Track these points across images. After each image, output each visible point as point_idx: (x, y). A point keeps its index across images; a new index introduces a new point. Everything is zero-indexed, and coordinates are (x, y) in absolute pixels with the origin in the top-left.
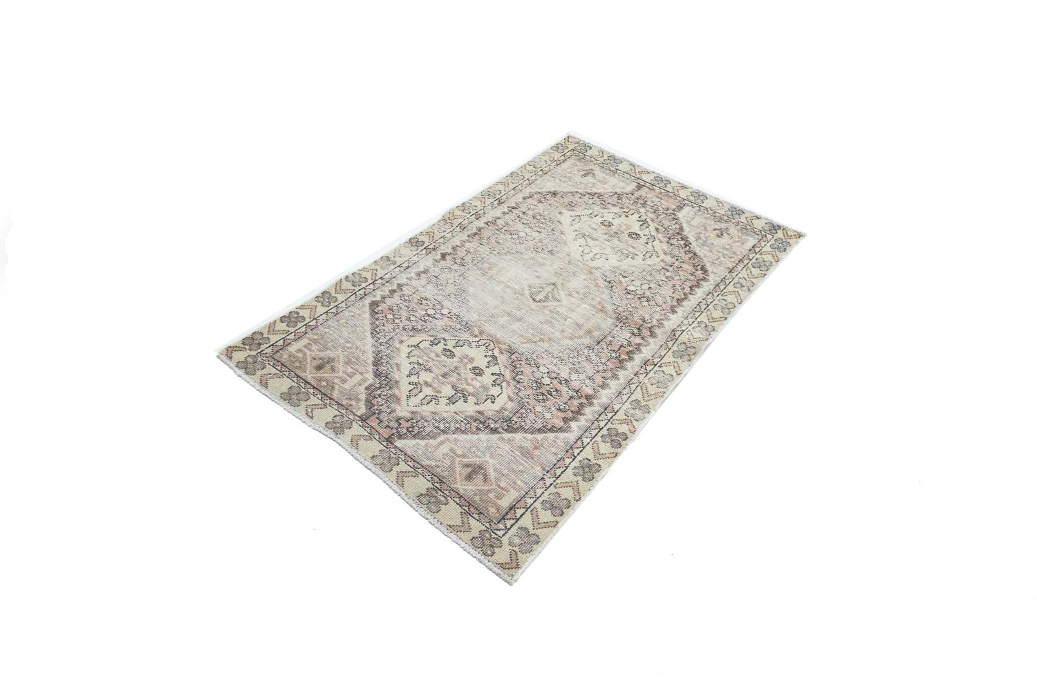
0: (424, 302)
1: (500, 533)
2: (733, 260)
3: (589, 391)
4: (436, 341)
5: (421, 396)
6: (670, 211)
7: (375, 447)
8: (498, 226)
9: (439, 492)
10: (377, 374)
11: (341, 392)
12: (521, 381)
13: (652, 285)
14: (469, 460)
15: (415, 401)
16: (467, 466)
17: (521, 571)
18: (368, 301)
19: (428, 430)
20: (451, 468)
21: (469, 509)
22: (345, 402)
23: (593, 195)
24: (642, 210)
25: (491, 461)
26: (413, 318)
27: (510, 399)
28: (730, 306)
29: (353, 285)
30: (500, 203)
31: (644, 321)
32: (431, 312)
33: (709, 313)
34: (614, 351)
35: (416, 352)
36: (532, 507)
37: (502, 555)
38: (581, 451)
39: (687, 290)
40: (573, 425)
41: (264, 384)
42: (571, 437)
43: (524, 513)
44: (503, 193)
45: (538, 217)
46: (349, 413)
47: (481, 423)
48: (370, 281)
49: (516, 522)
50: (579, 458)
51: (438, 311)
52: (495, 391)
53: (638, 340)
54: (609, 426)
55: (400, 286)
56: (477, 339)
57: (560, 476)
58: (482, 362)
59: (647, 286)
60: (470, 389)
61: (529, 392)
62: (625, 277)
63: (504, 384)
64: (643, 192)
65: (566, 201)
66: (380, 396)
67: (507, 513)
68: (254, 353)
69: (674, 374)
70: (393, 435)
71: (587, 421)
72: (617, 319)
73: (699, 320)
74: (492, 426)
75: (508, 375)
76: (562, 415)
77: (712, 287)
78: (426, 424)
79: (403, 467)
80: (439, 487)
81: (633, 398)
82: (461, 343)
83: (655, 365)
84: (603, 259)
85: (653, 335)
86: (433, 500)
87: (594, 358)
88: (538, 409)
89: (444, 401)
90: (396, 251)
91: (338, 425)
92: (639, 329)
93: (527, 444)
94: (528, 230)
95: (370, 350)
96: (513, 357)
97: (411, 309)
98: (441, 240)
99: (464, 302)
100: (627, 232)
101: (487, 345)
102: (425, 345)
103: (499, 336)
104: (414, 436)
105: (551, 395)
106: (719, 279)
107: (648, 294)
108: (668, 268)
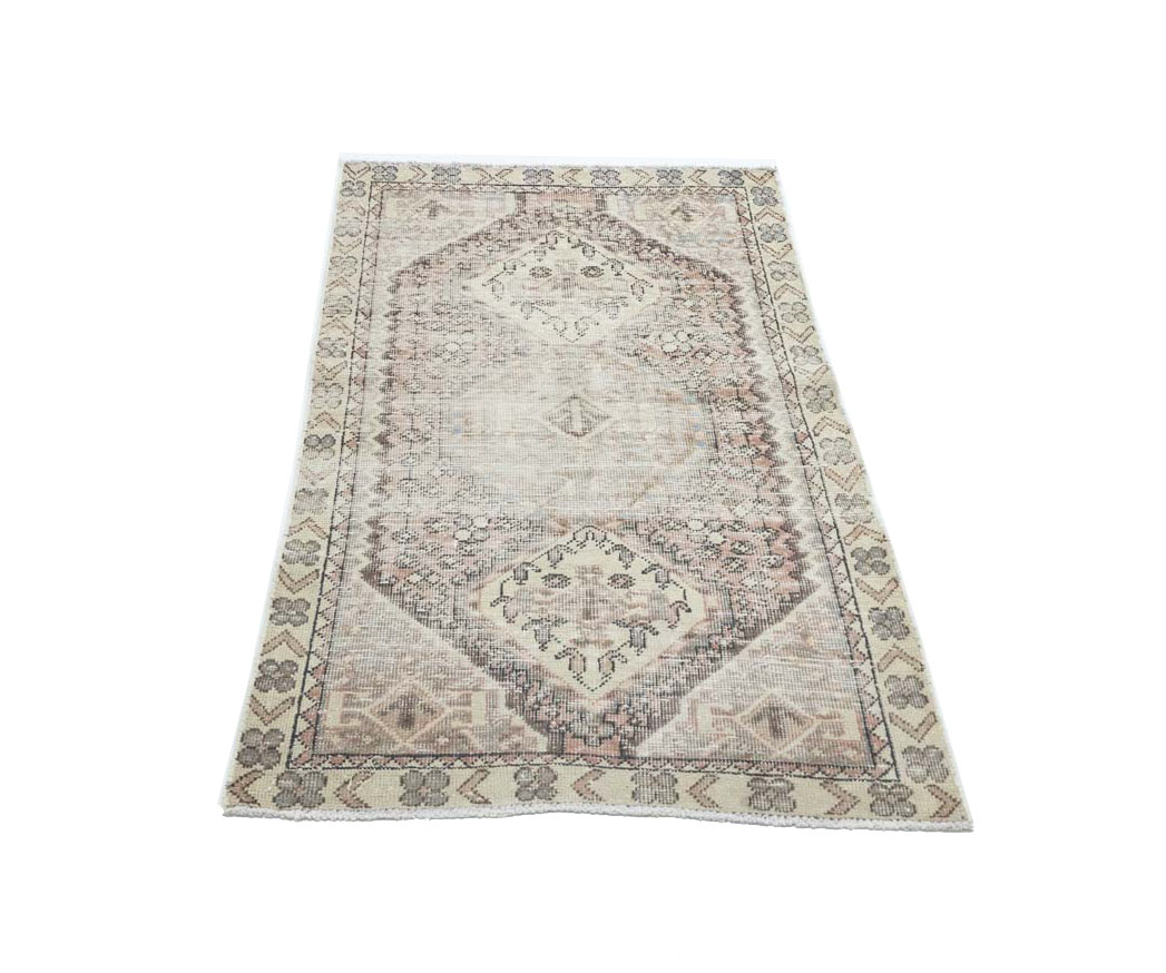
0: (436, 526)
1: (891, 775)
2: (736, 244)
3: (778, 519)
4: (521, 574)
5: (592, 665)
6: (595, 213)
7: (618, 780)
8: (406, 352)
9: (766, 778)
10: (501, 675)
11: (482, 736)
12: (687, 558)
13: (690, 330)
14: (751, 709)
15: (592, 675)
16: (757, 718)
17: (964, 804)
18: (355, 575)
19: (656, 704)
20: (741, 735)
21: (823, 773)
22: (504, 746)
23: (476, 237)
24: (560, 229)
25: (775, 691)
26: (450, 561)
27: (705, 592)
28: (799, 308)
29: (308, 564)
30: (369, 316)
31: (736, 385)
32: (464, 535)
33: (786, 330)
34: (744, 446)
35: (512, 608)
36: (886, 715)
37: (926, 802)
38: (856, 604)
39: (733, 314)
40: (808, 575)
41: (357, 805)
42: (824, 591)
43: (887, 729)
44: (354, 298)
45: (442, 309)
46: (528, 758)
47: (706, 650)
48: (324, 543)
49: (892, 747)
50: (864, 614)
51: (472, 529)
52: (673, 594)
53: (754, 415)
54: (847, 548)
55: (373, 523)
56: (569, 536)
57: (869, 652)
58: (613, 565)
59: (682, 336)
60: (644, 613)
61: (713, 567)
62: (645, 336)
63: (673, 576)
64: (533, 202)
65: (452, 265)
66: (538, 703)
67: (870, 746)
68: (281, 768)
69: (843, 435)
70: (621, 746)
71: (818, 559)
72: (701, 400)
73: (787, 346)
74: (724, 643)
75: (664, 561)
76: (780, 572)
77: (754, 294)
78: (644, 700)
79: (686, 780)
80: (758, 772)
81: (832, 497)
82: (555, 555)
83: (810, 436)
84: (592, 326)
85: (763, 398)
86: (771, 794)
87: (733, 471)
88: (750, 582)
89: (629, 652)
90: (304, 472)
91: (535, 786)
92: (739, 399)
93: (790, 639)
94: (452, 337)
95: (446, 646)
96: (641, 531)
97: (430, 548)
98: (350, 419)
99: (489, 493)
100: (578, 271)
101: (590, 536)
102: (511, 589)
103: (591, 514)
104: (649, 726)
105: (741, 553)
106: (749, 279)
107: (697, 346)
108: (678, 295)
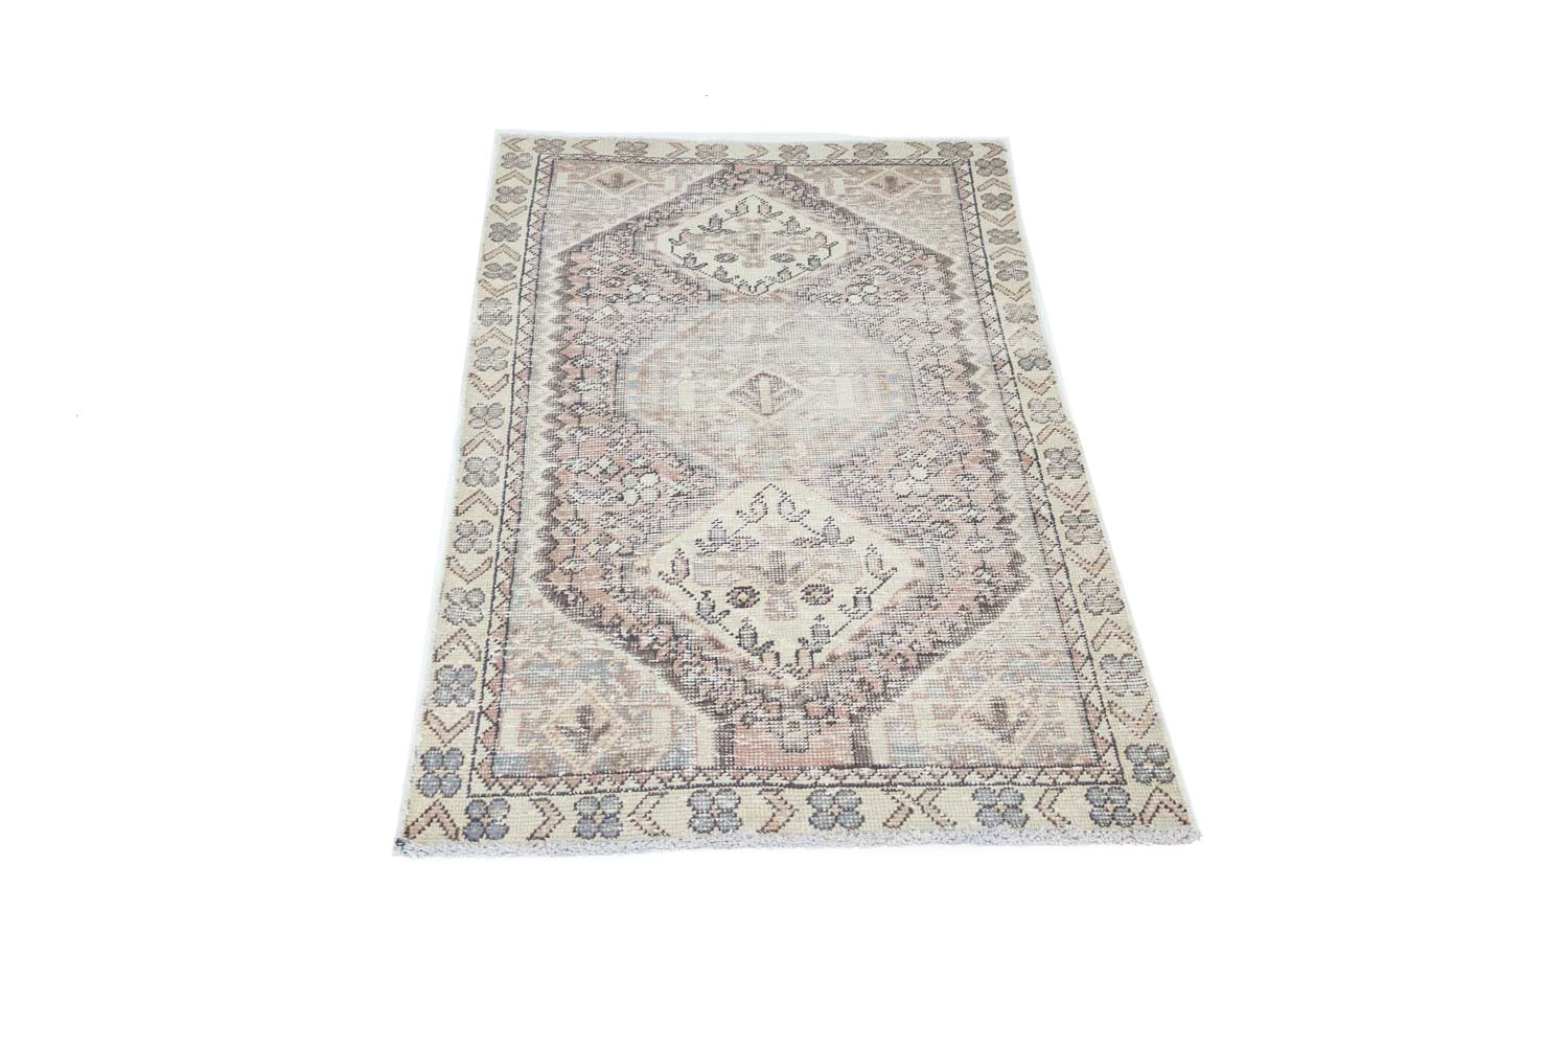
0: (896, 296)
3: (573, 305)
4: (814, 264)
5: (754, 209)
6: (735, 719)
7: (737, 155)
9: (634, 154)
10: (823, 203)
13: (619, 507)
14: (635, 186)
15: (753, 204)
16: (631, 182)
18: (958, 260)
19: (706, 188)
20: (645, 173)
21: (591, 158)
22: (818, 169)
26: (878, 271)
28: (463, 544)
32: (869, 289)
33: (492, 508)
34: (587, 367)
35: (819, 242)
36: (533, 184)
38: (527, 245)
39: (557, 533)
40: (559, 264)
42: (550, 252)
43: (536, 177)
46: (800, 165)
47: (661, 217)
48: (994, 280)
49: (537, 168)
50: (523, 238)
51: (863, 294)
52: (682, 250)
53: (568, 399)
54: (517, 280)
55: (954, 298)
56: (773, 289)
57: (530, 216)
58: (734, 269)
59: (630, 497)
60: (710, 238)
61: (643, 269)
62: (679, 494)
63: (681, 262)
65: (948, 607)
66: (795, 191)
67: (552, 170)
68: (974, 159)
70: (734, 169)
71: (548, 275)
73: (501, 485)
75: (688, 272)
77: (520, 565)
78: (714, 190)
79: (690, 155)
80: (638, 159)
83: (514, 375)
86: (632, 149)
88: (614, 259)
92: (580, 416)
93: (590, 224)
94: (922, 488)
95: (869, 218)
96: (705, 293)
97: (898, 279)
98: (1011, 388)
99: (852, 323)
100: (764, 596)
101: (753, 289)
102: (822, 253)
103: (751, 305)
104: (713, 179)
105: (616, 279)
106: (518, 592)
107: (615, 483)
108: (626, 560)
